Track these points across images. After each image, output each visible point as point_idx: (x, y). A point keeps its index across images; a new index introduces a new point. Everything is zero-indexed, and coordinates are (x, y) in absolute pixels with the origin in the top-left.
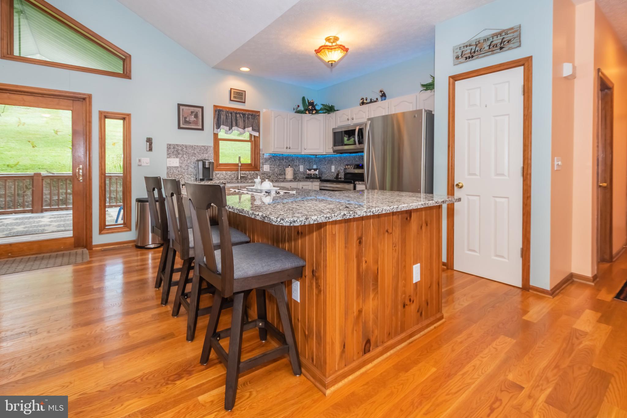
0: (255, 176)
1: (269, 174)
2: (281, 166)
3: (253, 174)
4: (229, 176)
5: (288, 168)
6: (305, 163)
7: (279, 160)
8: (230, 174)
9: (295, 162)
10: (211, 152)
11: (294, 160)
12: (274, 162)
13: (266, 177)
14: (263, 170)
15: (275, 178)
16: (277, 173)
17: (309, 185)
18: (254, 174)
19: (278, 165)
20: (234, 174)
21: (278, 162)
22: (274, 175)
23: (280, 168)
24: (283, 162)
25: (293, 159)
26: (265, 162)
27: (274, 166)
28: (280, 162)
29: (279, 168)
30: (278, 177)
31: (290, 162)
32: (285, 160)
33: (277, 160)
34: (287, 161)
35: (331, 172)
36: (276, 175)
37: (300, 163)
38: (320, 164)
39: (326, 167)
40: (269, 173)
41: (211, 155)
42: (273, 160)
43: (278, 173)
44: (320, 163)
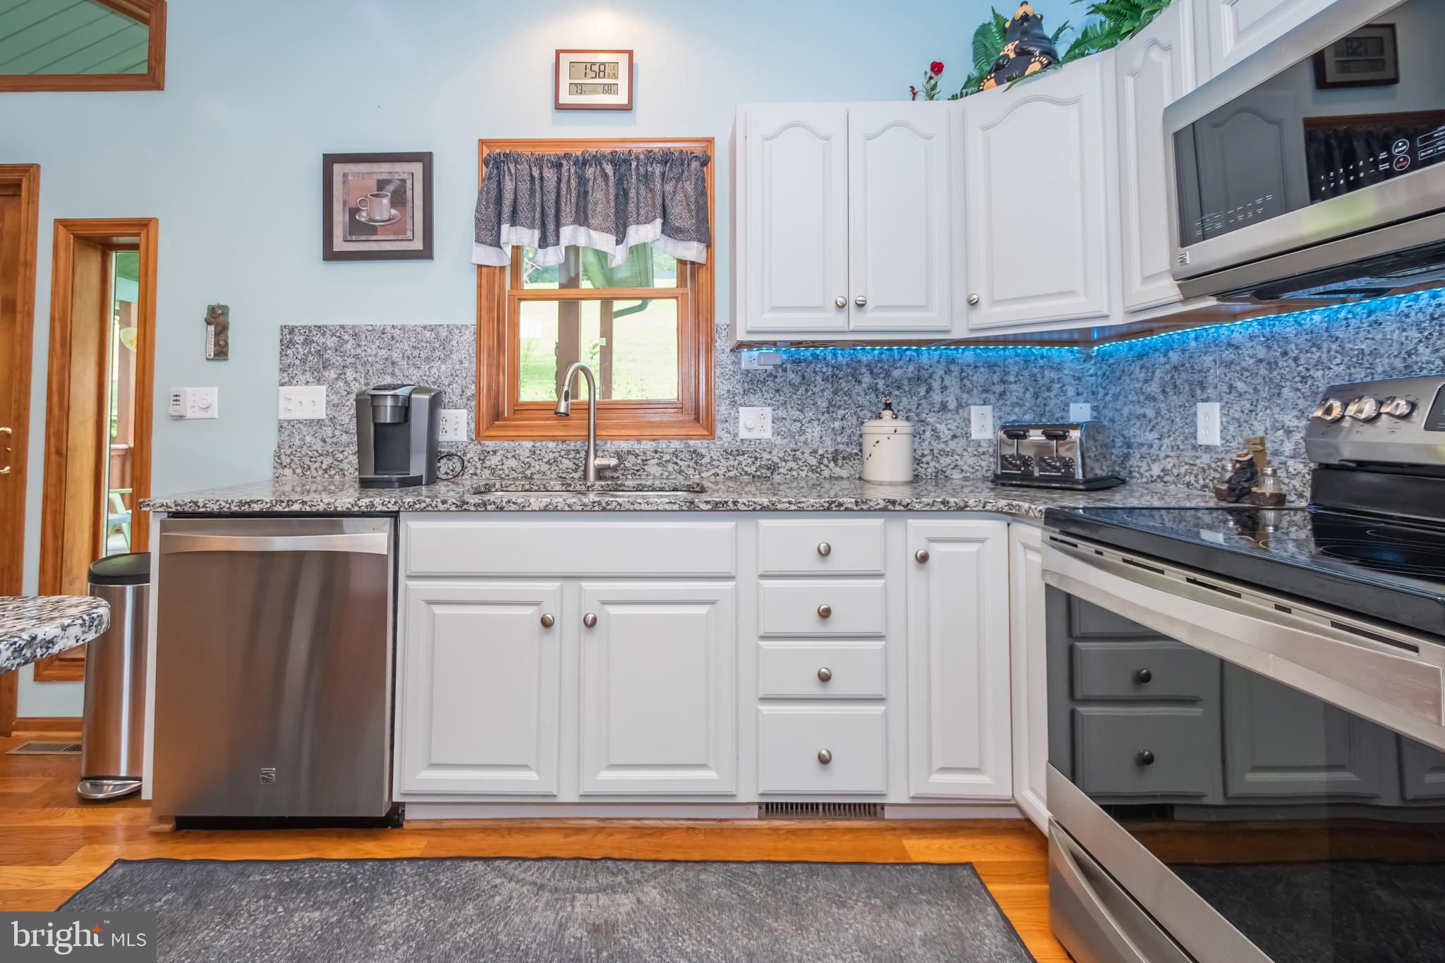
0: (681, 463)
1: (766, 456)
2: (841, 413)
3: (675, 454)
4: (548, 463)
5: (878, 422)
6: (1003, 394)
7: (833, 379)
8: (552, 456)
9: (936, 385)
10: (463, 354)
11: (931, 376)
12: (802, 390)
13: (752, 469)
14: (736, 435)
15: (803, 474)
16: (815, 451)
17: (981, 541)
18: (681, 455)
19: (823, 404)
20: (572, 455)
21: (823, 391)
22: (795, 459)
23: (837, 424)
24: (858, 389)
25: (919, 369)
26: (745, 393)
27: (801, 411)
28: (835, 392)
29: (835, 419)
30: (826, 473)
31: (899, 388)
32: (867, 379)
33: (819, 379)
34: (881, 383)
35: (1195, 448)
36: (813, 462)
37: (970, 392)
38: (1116, 397)
39: (1158, 413)
40: (771, 447)
41: (466, 364)
42: (796, 379)
43: (821, 452)
44: (1113, 390)
